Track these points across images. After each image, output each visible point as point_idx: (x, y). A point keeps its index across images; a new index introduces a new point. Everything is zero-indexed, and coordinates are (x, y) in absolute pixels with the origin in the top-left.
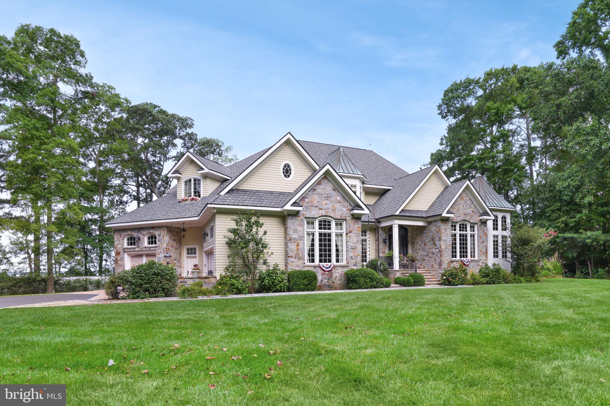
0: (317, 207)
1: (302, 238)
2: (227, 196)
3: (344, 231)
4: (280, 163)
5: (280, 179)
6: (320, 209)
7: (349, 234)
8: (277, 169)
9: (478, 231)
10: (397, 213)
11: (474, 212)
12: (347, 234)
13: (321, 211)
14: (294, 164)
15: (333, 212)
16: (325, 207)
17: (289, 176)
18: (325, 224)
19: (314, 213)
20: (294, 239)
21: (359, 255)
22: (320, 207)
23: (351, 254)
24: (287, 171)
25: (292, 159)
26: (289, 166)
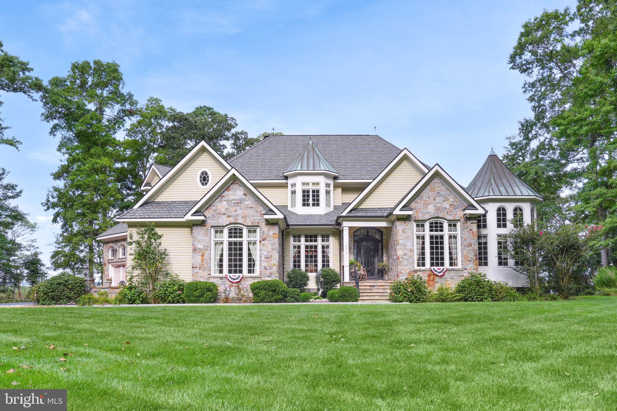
0: (225, 214)
1: (207, 248)
2: (139, 209)
3: (258, 238)
4: (197, 171)
5: (196, 188)
6: (229, 216)
7: (263, 242)
8: (194, 178)
9: (461, 230)
10: (344, 214)
11: (454, 205)
12: (260, 242)
13: (230, 218)
14: (211, 171)
15: (244, 218)
16: (234, 213)
17: (206, 184)
18: (236, 232)
19: (223, 221)
20: (199, 249)
21: (274, 265)
22: (229, 214)
23: (264, 264)
24: (204, 179)
25: (209, 166)
26: (206, 174)
